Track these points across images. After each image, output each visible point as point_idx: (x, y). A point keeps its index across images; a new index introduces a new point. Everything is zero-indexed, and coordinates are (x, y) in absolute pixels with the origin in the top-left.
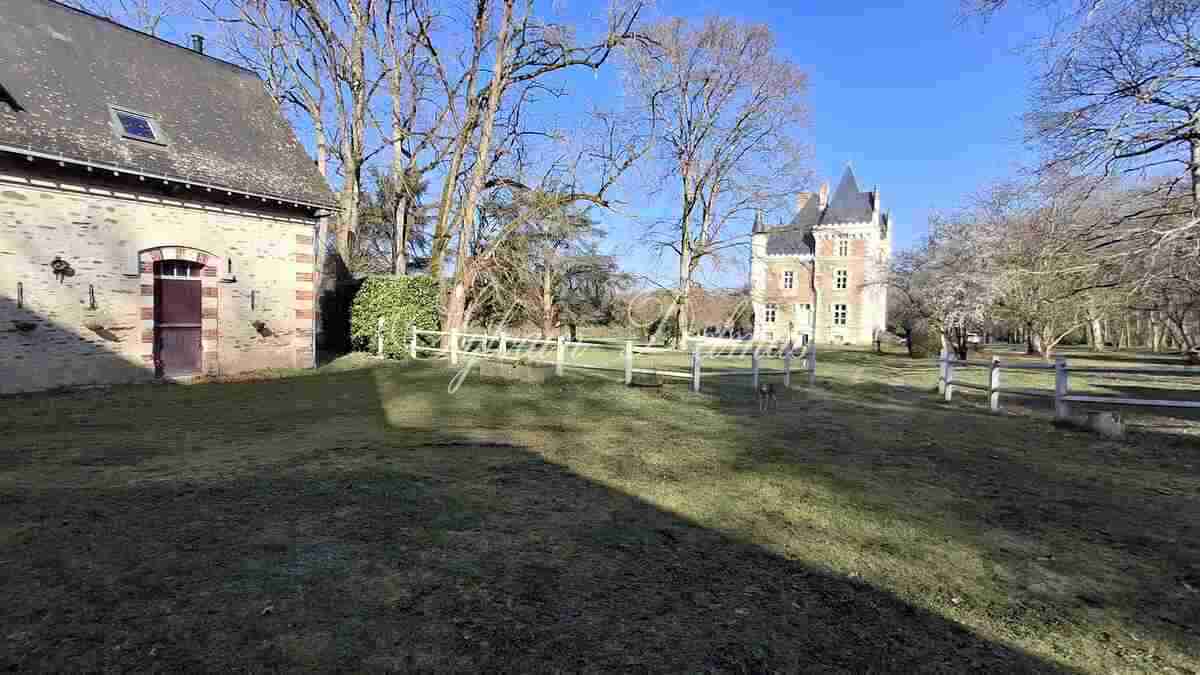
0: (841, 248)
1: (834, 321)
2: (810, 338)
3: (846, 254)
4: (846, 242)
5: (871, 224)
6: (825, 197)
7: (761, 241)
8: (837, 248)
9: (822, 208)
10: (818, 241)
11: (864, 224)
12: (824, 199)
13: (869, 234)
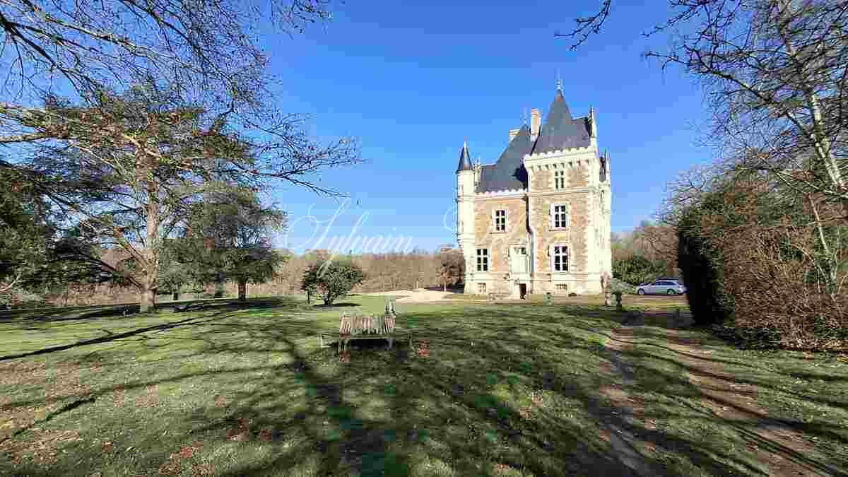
0: (557, 180)
1: (554, 266)
2: (528, 288)
3: (562, 186)
4: (562, 173)
5: (589, 148)
6: (535, 124)
7: (468, 180)
8: (552, 180)
9: (533, 139)
10: (530, 173)
11: (582, 149)
12: (535, 129)
13: (588, 161)
